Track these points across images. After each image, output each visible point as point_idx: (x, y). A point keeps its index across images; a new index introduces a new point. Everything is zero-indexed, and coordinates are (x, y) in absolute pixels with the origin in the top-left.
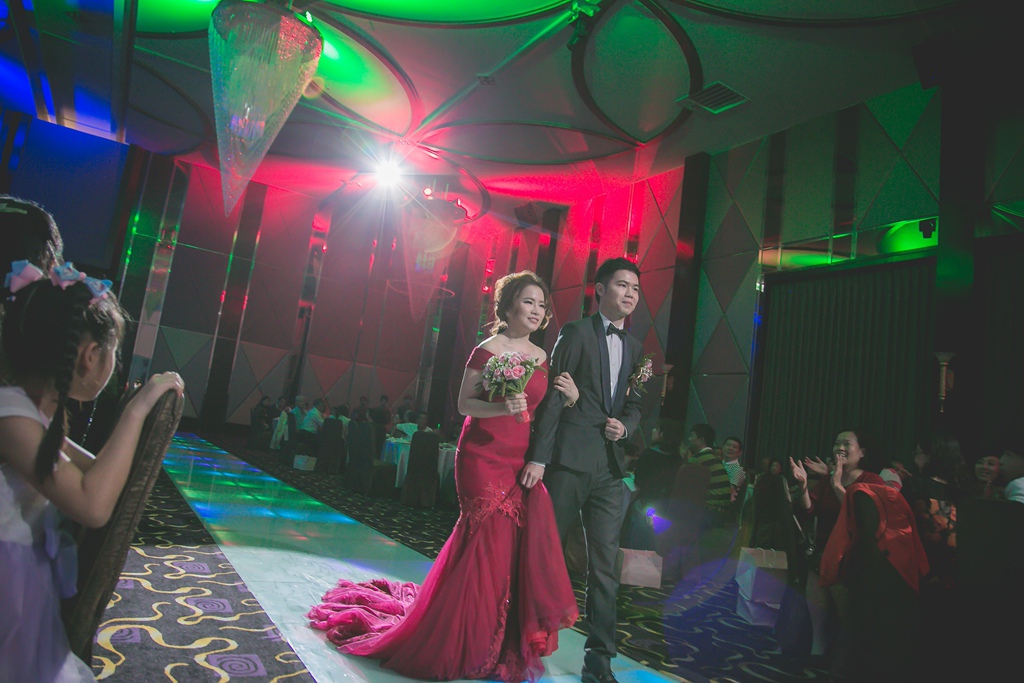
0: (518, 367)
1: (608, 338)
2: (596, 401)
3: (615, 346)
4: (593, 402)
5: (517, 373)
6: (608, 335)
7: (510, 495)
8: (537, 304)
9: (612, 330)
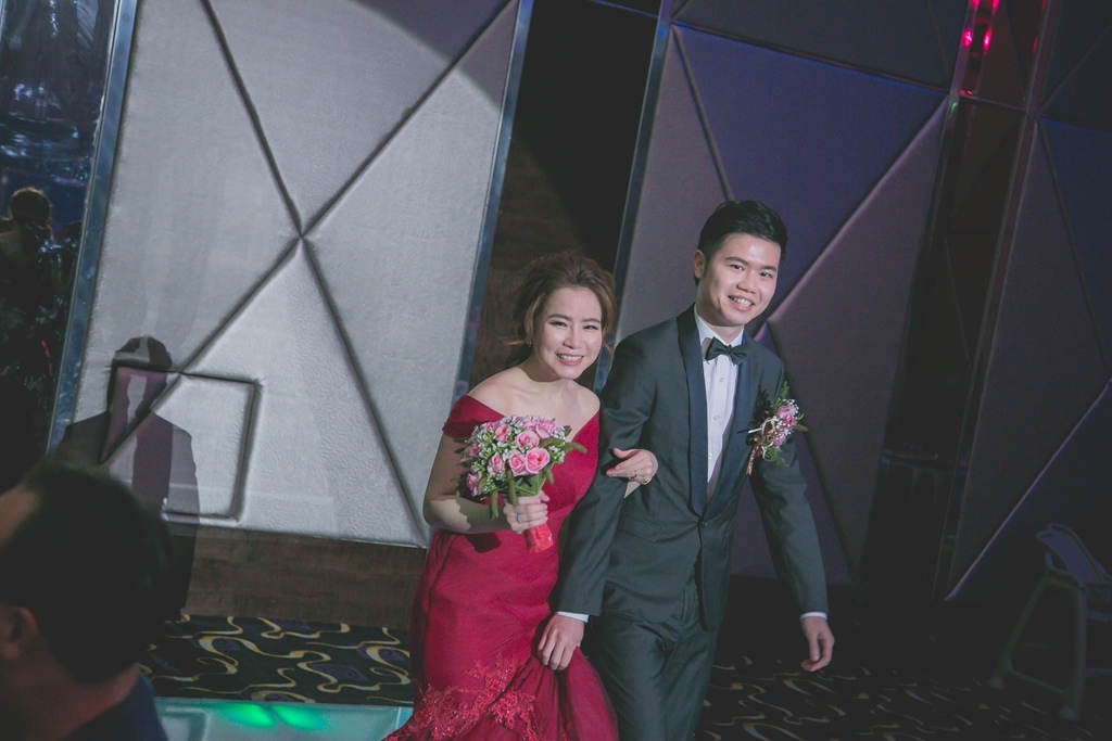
0: (536, 452)
1: (707, 366)
2: (676, 491)
3: (721, 382)
4: (672, 495)
5: (535, 462)
6: (707, 359)
7: (516, 683)
8: (577, 326)
9: (715, 349)
